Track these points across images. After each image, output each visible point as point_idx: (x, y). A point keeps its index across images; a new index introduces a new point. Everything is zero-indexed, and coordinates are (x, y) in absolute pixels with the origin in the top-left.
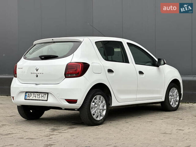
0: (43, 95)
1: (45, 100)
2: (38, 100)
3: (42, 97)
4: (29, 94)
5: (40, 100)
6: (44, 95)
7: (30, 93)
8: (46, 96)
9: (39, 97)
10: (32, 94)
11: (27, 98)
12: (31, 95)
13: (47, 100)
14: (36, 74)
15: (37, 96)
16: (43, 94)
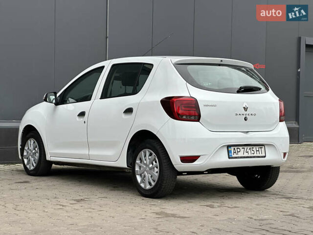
0: (257, 150)
1: (262, 157)
2: (251, 157)
3: (258, 152)
4: (234, 149)
5: (254, 157)
6: (260, 149)
7: (236, 148)
8: (263, 149)
9: (253, 152)
10: (241, 148)
11: (233, 156)
12: (239, 150)
13: (265, 157)
14: (245, 116)
15: (249, 151)
16: (257, 147)
